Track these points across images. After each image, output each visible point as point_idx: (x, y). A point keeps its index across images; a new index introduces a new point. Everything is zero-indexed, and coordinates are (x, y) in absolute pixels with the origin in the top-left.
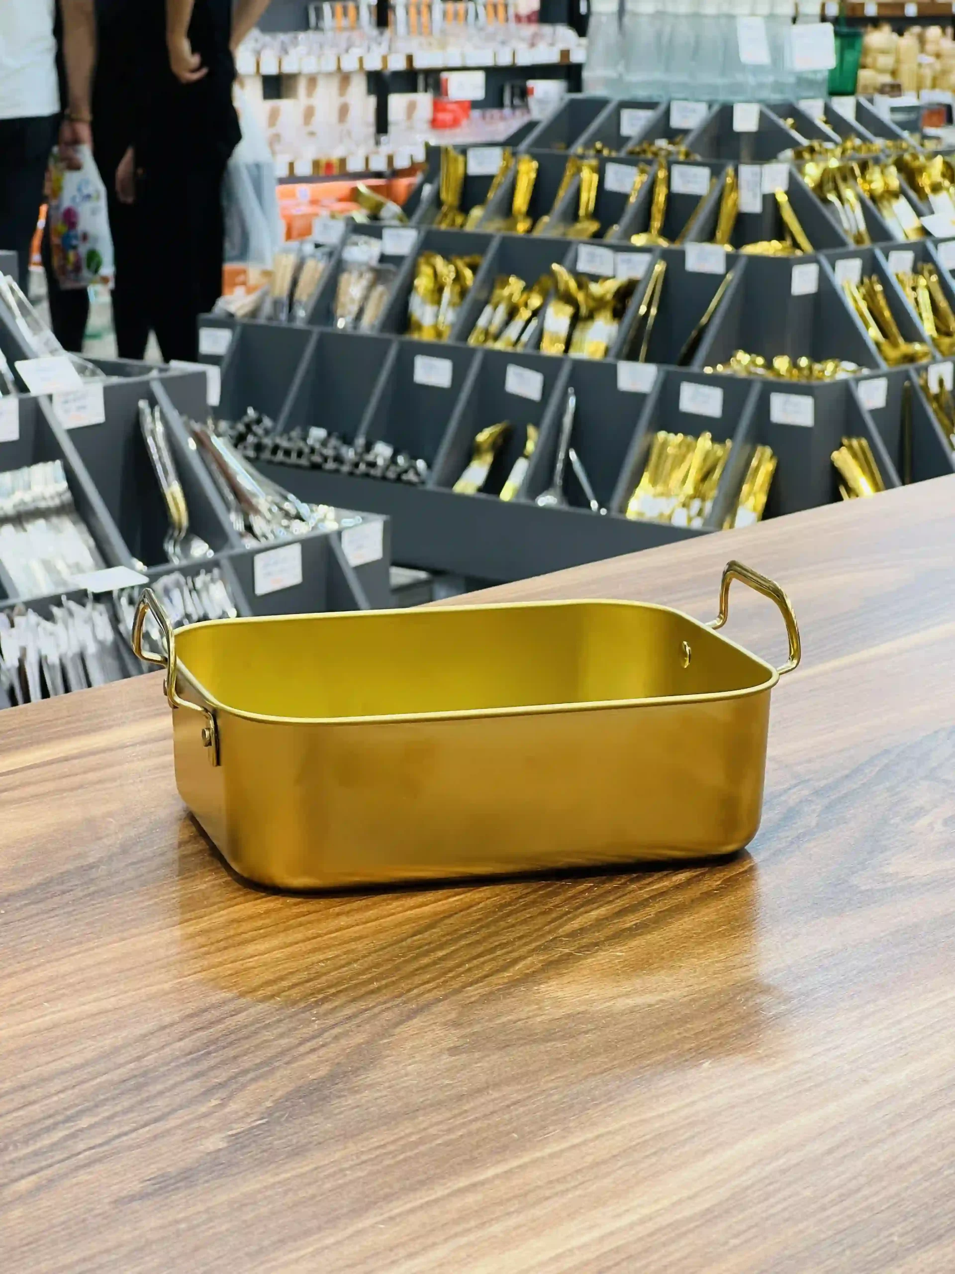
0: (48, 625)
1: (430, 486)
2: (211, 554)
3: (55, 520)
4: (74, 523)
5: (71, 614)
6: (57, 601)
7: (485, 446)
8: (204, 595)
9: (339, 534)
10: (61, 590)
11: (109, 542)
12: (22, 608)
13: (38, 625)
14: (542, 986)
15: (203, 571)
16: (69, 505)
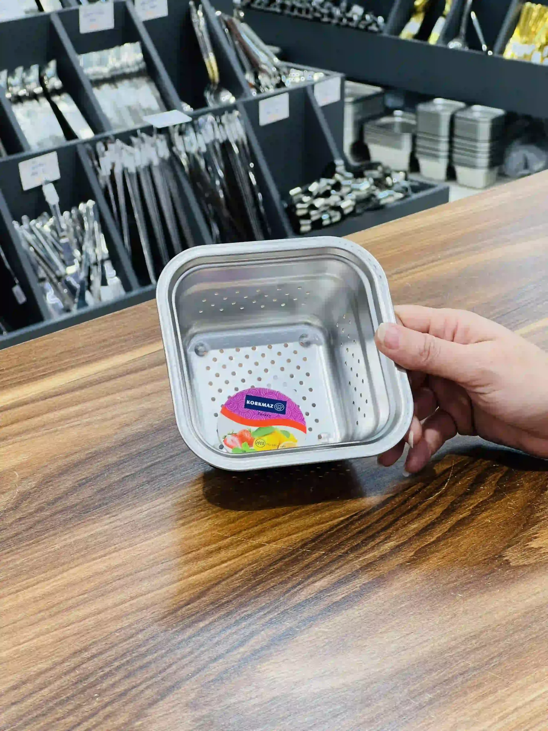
0: (129, 148)
1: (385, 34)
2: (232, 100)
3: (135, 80)
4: (148, 82)
5: (143, 140)
6: (134, 133)
7: (420, 9)
8: (226, 127)
9: (313, 86)
10: (138, 126)
11: (168, 94)
12: (112, 138)
13: (122, 148)
14: (264, 664)
15: (226, 113)
16: (144, 70)
